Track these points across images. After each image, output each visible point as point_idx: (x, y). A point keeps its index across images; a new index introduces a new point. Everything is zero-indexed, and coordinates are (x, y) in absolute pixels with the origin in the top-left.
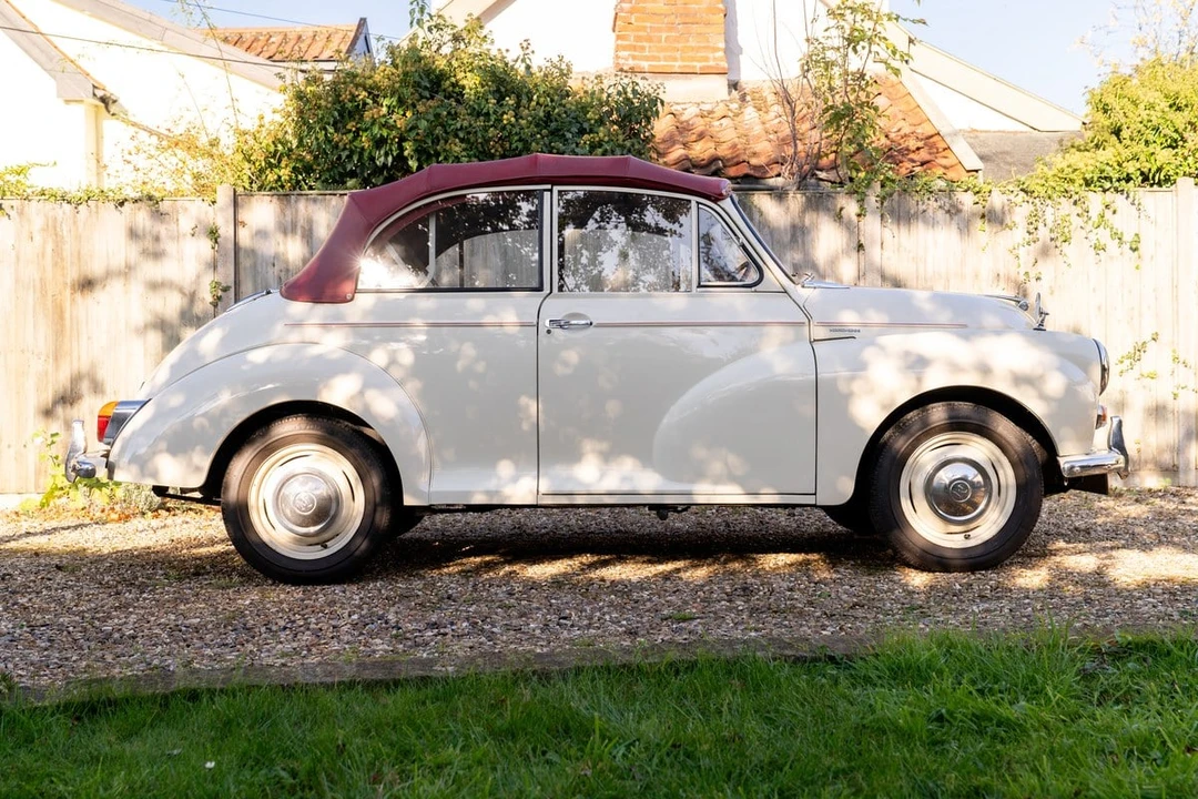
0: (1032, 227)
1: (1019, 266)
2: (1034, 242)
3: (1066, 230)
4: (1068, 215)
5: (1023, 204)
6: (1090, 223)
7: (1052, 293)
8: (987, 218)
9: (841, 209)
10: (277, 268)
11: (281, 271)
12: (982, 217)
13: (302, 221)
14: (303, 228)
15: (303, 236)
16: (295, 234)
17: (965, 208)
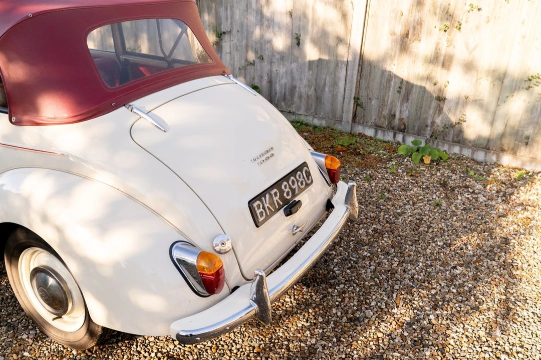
7: (488, 22)
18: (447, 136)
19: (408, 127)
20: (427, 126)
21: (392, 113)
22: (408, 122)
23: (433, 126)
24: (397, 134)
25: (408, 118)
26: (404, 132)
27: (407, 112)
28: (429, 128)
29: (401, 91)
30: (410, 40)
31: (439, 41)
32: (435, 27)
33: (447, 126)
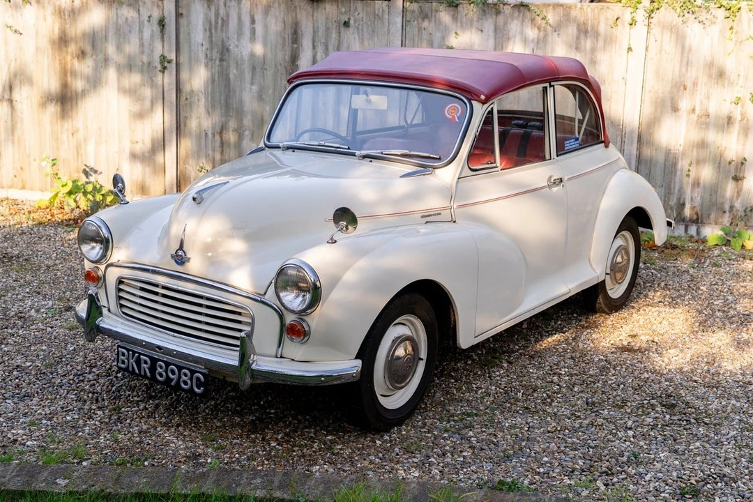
8: (734, 30)
9: (617, 19)
10: (204, 47)
11: (207, 49)
12: (731, 28)
13: (222, 14)
14: (222, 19)
15: (222, 25)
16: (216, 23)
17: (718, 21)
18: (749, 221)
19: (702, 216)
20: (724, 212)
21: (681, 202)
22: (701, 210)
23: (732, 210)
24: (689, 227)
25: (702, 205)
26: (697, 223)
27: (699, 198)
28: (728, 214)
29: (691, 173)
30: (698, 116)
31: (731, 115)
32: (725, 100)
33: (750, 209)
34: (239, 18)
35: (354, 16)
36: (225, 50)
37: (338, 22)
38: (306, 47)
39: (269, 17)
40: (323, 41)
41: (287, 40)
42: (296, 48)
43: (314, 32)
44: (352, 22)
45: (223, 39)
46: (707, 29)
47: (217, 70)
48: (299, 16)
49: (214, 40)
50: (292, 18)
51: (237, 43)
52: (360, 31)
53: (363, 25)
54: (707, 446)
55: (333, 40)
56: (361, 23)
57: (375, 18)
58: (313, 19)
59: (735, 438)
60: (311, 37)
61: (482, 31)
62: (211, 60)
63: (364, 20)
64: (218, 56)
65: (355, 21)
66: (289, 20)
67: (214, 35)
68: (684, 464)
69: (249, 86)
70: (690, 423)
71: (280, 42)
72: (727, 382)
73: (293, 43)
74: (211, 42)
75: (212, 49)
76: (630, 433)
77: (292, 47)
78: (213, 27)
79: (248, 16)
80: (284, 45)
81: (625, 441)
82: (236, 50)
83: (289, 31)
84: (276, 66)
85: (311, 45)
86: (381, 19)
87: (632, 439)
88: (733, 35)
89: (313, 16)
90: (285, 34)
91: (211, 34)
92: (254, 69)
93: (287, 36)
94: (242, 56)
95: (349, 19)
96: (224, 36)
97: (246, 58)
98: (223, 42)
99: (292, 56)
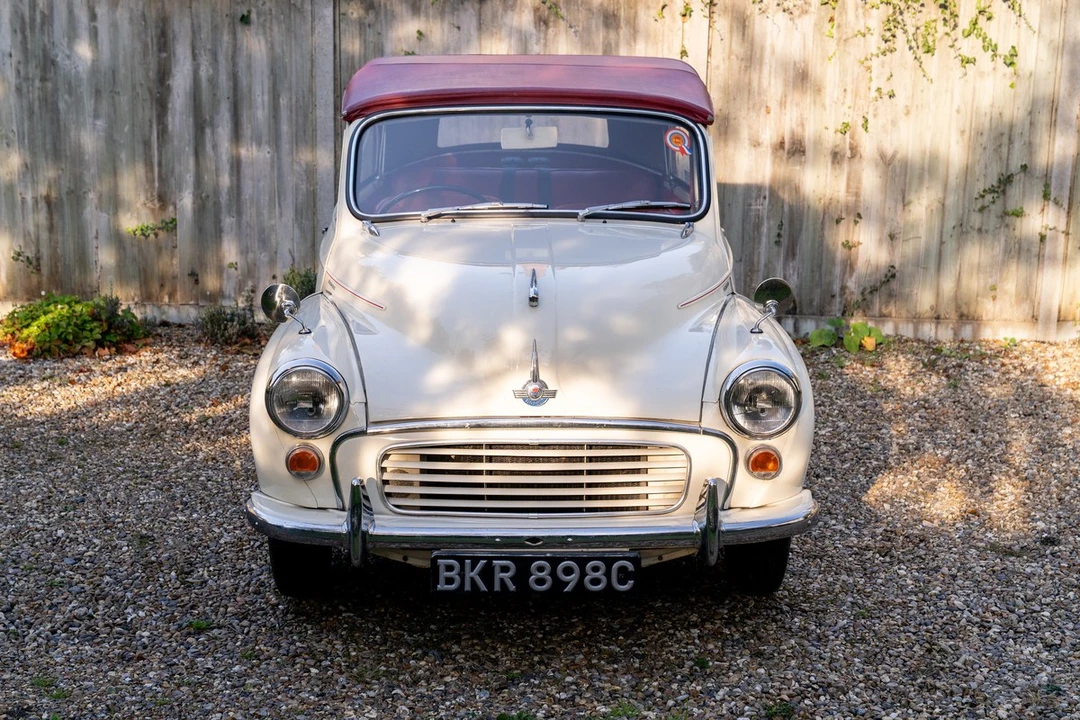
0: (888, 34)
1: (871, 79)
2: (891, 51)
3: (930, 39)
4: (935, 21)
5: (881, 6)
6: (959, 30)
7: (908, 113)
8: (836, 22)
9: (663, 7)
10: (14, 59)
11: (19, 62)
12: (831, 20)
13: (41, 5)
14: (42, 13)
15: (43, 24)
16: (33, 20)
17: (812, 9)
18: (869, 308)
19: (800, 303)
20: (833, 296)
22: (800, 294)
23: (845, 293)
25: (799, 286)
26: (795, 314)
27: (795, 277)
28: (838, 299)
29: (782, 240)
30: (788, 153)
31: (837, 150)
32: (826, 128)
33: (869, 290)
34: (71, 12)
35: (256, 7)
36: (49, 63)
37: (231, 16)
38: (182, 57)
39: (119, 7)
40: (209, 47)
41: (150, 46)
42: (165, 58)
43: (193, 32)
44: (254, 16)
45: (45, 46)
46: (797, 21)
47: (36, 96)
48: (168, 7)
49: (29, 46)
50: (158, 10)
51: (67, 52)
52: (268, 30)
53: (271, 20)
54: (806, 643)
55: (225, 45)
56: (269, 17)
57: (290, 9)
58: (191, 12)
59: (844, 629)
60: (188, 41)
61: (459, 28)
62: (27, 79)
63: (274, 12)
64: (38, 72)
65: (259, 14)
66: (153, 15)
67: (29, 39)
68: (772, 672)
69: (91, 120)
70: (782, 612)
71: (139, 46)
72: (835, 548)
73: (160, 50)
74: (25, 51)
75: (27, 62)
76: (695, 632)
77: (159, 57)
78: (28, 27)
79: (85, 8)
80: (145, 54)
81: (687, 644)
82: (67, 62)
83: (153, 32)
84: (134, 88)
85: (188, 53)
86: (300, 11)
87: (697, 641)
88: (834, 31)
89: (191, 7)
90: (147, 36)
91: (25, 37)
92: (97, 93)
93: (149, 40)
94: (78, 72)
95: (249, 12)
96: (46, 40)
97: (84, 76)
98: (45, 50)
99: (159, 72)
